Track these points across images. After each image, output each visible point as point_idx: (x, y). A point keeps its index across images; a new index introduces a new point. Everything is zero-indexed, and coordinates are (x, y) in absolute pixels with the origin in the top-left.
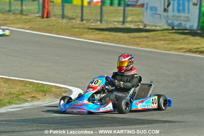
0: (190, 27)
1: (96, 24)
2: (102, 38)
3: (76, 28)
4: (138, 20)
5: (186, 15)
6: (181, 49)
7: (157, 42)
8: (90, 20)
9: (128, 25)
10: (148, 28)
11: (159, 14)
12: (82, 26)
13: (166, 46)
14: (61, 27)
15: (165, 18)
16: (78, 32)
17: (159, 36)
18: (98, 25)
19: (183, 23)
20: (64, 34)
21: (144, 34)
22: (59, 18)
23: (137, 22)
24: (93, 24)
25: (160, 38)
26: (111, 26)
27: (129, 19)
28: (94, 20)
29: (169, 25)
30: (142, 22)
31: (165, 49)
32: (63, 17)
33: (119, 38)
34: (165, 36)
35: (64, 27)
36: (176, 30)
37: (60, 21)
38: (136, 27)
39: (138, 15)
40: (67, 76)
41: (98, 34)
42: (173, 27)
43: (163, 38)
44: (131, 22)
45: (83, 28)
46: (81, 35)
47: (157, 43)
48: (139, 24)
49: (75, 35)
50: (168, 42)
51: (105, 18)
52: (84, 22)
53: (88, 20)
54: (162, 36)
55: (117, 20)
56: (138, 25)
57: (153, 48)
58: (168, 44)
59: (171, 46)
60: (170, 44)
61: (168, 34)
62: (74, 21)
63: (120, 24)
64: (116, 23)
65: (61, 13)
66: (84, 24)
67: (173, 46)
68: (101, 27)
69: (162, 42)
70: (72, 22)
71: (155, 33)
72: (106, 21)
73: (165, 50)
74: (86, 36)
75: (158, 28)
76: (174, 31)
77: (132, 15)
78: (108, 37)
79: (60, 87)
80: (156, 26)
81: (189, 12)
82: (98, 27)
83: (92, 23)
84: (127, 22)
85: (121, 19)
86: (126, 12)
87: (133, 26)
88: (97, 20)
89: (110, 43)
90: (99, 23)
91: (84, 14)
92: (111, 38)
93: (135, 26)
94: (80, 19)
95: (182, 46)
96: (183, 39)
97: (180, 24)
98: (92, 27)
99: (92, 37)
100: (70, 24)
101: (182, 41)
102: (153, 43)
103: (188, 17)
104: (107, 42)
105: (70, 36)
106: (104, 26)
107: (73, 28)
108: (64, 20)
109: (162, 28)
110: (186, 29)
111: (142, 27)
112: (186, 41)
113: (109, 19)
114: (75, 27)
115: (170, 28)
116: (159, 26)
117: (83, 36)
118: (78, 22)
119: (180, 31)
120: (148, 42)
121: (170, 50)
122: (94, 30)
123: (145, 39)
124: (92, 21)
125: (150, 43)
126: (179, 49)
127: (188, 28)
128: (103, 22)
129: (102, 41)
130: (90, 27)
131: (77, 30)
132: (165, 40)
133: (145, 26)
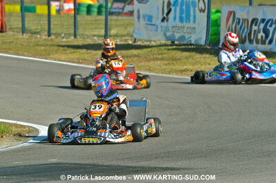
0: (196, 41)
1: (69, 40)
2: (78, 59)
3: (42, 45)
4: (125, 33)
5: (191, 25)
6: (184, 71)
7: (152, 62)
8: (61, 35)
10: (139, 43)
11: (154, 25)
12: (49, 43)
13: (164, 67)
14: (22, 45)
15: (162, 30)
16: (45, 50)
17: (154, 54)
18: (72, 40)
19: (187, 36)
20: (26, 54)
21: (135, 52)
22: (17, 32)
23: (123, 36)
24: (64, 40)
25: (155, 56)
26: (89, 41)
27: (113, 32)
28: (65, 34)
29: (168, 39)
30: (132, 36)
31: (163, 71)
32: (24, 30)
34: (162, 54)
35: (24, 44)
36: (176, 45)
37: (20, 36)
38: (123, 43)
39: (126, 26)
40: (30, 110)
41: (72, 53)
42: (173, 42)
43: (160, 57)
44: (116, 36)
45: (51, 45)
46: (49, 54)
47: (152, 64)
48: (127, 38)
49: (41, 55)
50: (167, 62)
51: (80, 31)
52: (53, 37)
53: (57, 35)
54: (159, 54)
55: (96, 33)
56: (126, 40)
57: (146, 70)
58: (166, 65)
59: (171, 67)
60: (169, 64)
61: (166, 51)
62: (39, 36)
63: (100, 38)
64: (95, 38)
65: (20, 26)
66: (52, 40)
67: (174, 68)
68: (76, 43)
69: (159, 62)
70: (36, 38)
71: (150, 49)
72: (82, 35)
73: (162, 73)
74: (56, 56)
75: (153, 43)
76: (174, 47)
77: (117, 26)
78: (86, 56)
79: (22, 126)
80: (150, 41)
81: (194, 22)
82: (71, 44)
83: (63, 38)
84: (111, 36)
85: (103, 32)
86: (109, 23)
87: (118, 42)
88: (70, 34)
89: (88, 64)
90: (72, 38)
91: (52, 26)
92: (89, 59)
93: (121, 41)
94: (46, 33)
95: (185, 67)
96: (187, 58)
97: (183, 38)
98: (63, 44)
99: (63, 57)
100: (33, 40)
101: (185, 60)
102: (147, 64)
103: (194, 28)
104: (84, 64)
105: (34, 57)
106: (79, 42)
107: (37, 45)
108: (25, 35)
109: (158, 43)
110: (191, 45)
111: (130, 42)
112: (191, 60)
113: (86, 33)
114: (40, 43)
115: (169, 42)
116: (155, 41)
117: (51, 56)
118: (44, 37)
119: (183, 47)
120: (141, 62)
121: (169, 73)
122: (65, 48)
123: (136, 58)
124: (63, 35)
125: (143, 64)
126: (182, 72)
127: (193, 42)
128: (78, 37)
129: (77, 63)
130: (60, 44)
131: (43, 48)
132: (162, 59)
133: (135, 42)
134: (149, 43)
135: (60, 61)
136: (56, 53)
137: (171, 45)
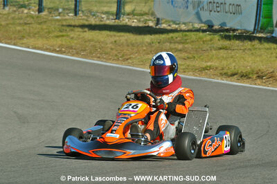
1: (66, 17)
6: (205, 69)
8: (58, 9)
9: (125, 21)
10: (164, 26)
15: (194, 8)
16: (19, 31)
17: (174, 43)
24: (58, 17)
26: (93, 21)
27: (128, 8)
28: (64, 9)
30: (153, 14)
32: (5, 2)
33: (94, 46)
36: (215, 31)
38: (141, 25)
42: (210, 27)
43: (180, 46)
46: (23, 37)
51: (83, 6)
52: (45, 13)
53: (53, 10)
54: (179, 43)
56: (146, 21)
59: (188, 62)
62: (26, 11)
63: (111, 17)
64: (104, 16)
71: (171, 35)
74: (31, 41)
75: (183, 27)
83: (59, 14)
84: (125, 14)
87: (134, 23)
88: (69, 10)
89: (73, 55)
90: (72, 15)
93: (139, 21)
95: (209, 64)
99: (40, 42)
101: (214, 52)
103: (239, 6)
104: (67, 54)
108: (7, 8)
109: (190, 27)
111: (151, 24)
116: (184, 24)
117: (25, 41)
118: (33, 13)
124: (60, 10)
128: (80, 14)
131: (18, 28)
133: (157, 24)
134: (177, 26)
135: (35, 48)
136: (34, 37)
137: (204, 31)
